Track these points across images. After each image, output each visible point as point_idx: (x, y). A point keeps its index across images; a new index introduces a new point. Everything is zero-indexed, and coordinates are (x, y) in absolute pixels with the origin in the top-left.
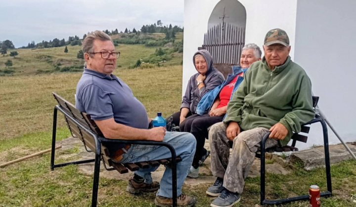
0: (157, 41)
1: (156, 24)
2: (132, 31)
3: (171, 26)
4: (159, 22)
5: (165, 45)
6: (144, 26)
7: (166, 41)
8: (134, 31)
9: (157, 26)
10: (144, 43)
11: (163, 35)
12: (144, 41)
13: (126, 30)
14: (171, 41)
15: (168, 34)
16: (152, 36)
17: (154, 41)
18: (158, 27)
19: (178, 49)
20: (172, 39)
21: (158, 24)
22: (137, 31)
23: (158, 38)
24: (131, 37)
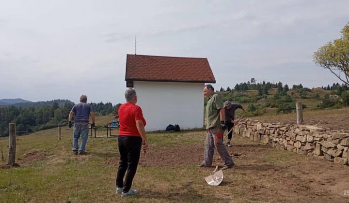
0: (250, 97)
1: (250, 82)
2: (226, 89)
3: (264, 83)
4: (253, 80)
5: (258, 101)
6: (237, 84)
7: (259, 97)
8: (229, 89)
9: (251, 83)
10: (238, 100)
11: (257, 92)
12: (237, 98)
13: (222, 89)
14: (264, 97)
15: (260, 91)
16: (246, 93)
17: (247, 98)
18: (252, 85)
19: (270, 104)
20: (264, 95)
21: (252, 82)
22: (231, 89)
23: (251, 95)
24: (225, 95)
